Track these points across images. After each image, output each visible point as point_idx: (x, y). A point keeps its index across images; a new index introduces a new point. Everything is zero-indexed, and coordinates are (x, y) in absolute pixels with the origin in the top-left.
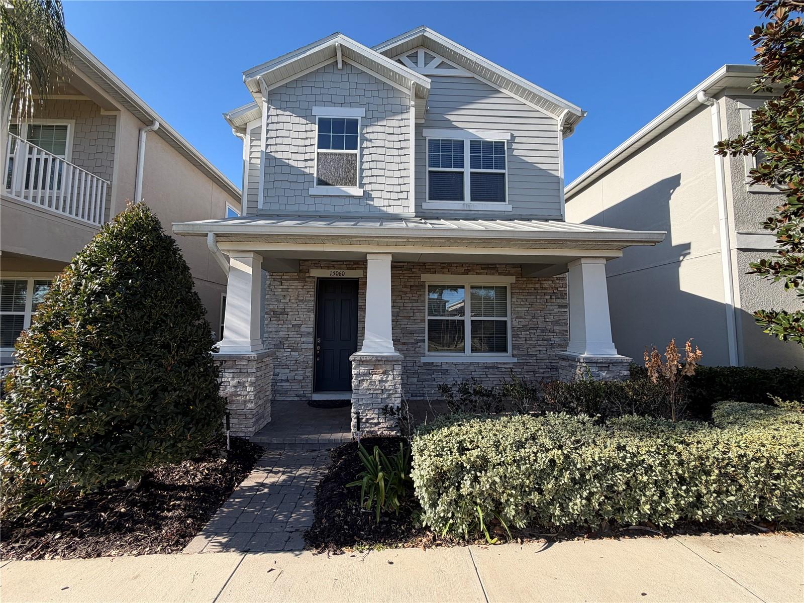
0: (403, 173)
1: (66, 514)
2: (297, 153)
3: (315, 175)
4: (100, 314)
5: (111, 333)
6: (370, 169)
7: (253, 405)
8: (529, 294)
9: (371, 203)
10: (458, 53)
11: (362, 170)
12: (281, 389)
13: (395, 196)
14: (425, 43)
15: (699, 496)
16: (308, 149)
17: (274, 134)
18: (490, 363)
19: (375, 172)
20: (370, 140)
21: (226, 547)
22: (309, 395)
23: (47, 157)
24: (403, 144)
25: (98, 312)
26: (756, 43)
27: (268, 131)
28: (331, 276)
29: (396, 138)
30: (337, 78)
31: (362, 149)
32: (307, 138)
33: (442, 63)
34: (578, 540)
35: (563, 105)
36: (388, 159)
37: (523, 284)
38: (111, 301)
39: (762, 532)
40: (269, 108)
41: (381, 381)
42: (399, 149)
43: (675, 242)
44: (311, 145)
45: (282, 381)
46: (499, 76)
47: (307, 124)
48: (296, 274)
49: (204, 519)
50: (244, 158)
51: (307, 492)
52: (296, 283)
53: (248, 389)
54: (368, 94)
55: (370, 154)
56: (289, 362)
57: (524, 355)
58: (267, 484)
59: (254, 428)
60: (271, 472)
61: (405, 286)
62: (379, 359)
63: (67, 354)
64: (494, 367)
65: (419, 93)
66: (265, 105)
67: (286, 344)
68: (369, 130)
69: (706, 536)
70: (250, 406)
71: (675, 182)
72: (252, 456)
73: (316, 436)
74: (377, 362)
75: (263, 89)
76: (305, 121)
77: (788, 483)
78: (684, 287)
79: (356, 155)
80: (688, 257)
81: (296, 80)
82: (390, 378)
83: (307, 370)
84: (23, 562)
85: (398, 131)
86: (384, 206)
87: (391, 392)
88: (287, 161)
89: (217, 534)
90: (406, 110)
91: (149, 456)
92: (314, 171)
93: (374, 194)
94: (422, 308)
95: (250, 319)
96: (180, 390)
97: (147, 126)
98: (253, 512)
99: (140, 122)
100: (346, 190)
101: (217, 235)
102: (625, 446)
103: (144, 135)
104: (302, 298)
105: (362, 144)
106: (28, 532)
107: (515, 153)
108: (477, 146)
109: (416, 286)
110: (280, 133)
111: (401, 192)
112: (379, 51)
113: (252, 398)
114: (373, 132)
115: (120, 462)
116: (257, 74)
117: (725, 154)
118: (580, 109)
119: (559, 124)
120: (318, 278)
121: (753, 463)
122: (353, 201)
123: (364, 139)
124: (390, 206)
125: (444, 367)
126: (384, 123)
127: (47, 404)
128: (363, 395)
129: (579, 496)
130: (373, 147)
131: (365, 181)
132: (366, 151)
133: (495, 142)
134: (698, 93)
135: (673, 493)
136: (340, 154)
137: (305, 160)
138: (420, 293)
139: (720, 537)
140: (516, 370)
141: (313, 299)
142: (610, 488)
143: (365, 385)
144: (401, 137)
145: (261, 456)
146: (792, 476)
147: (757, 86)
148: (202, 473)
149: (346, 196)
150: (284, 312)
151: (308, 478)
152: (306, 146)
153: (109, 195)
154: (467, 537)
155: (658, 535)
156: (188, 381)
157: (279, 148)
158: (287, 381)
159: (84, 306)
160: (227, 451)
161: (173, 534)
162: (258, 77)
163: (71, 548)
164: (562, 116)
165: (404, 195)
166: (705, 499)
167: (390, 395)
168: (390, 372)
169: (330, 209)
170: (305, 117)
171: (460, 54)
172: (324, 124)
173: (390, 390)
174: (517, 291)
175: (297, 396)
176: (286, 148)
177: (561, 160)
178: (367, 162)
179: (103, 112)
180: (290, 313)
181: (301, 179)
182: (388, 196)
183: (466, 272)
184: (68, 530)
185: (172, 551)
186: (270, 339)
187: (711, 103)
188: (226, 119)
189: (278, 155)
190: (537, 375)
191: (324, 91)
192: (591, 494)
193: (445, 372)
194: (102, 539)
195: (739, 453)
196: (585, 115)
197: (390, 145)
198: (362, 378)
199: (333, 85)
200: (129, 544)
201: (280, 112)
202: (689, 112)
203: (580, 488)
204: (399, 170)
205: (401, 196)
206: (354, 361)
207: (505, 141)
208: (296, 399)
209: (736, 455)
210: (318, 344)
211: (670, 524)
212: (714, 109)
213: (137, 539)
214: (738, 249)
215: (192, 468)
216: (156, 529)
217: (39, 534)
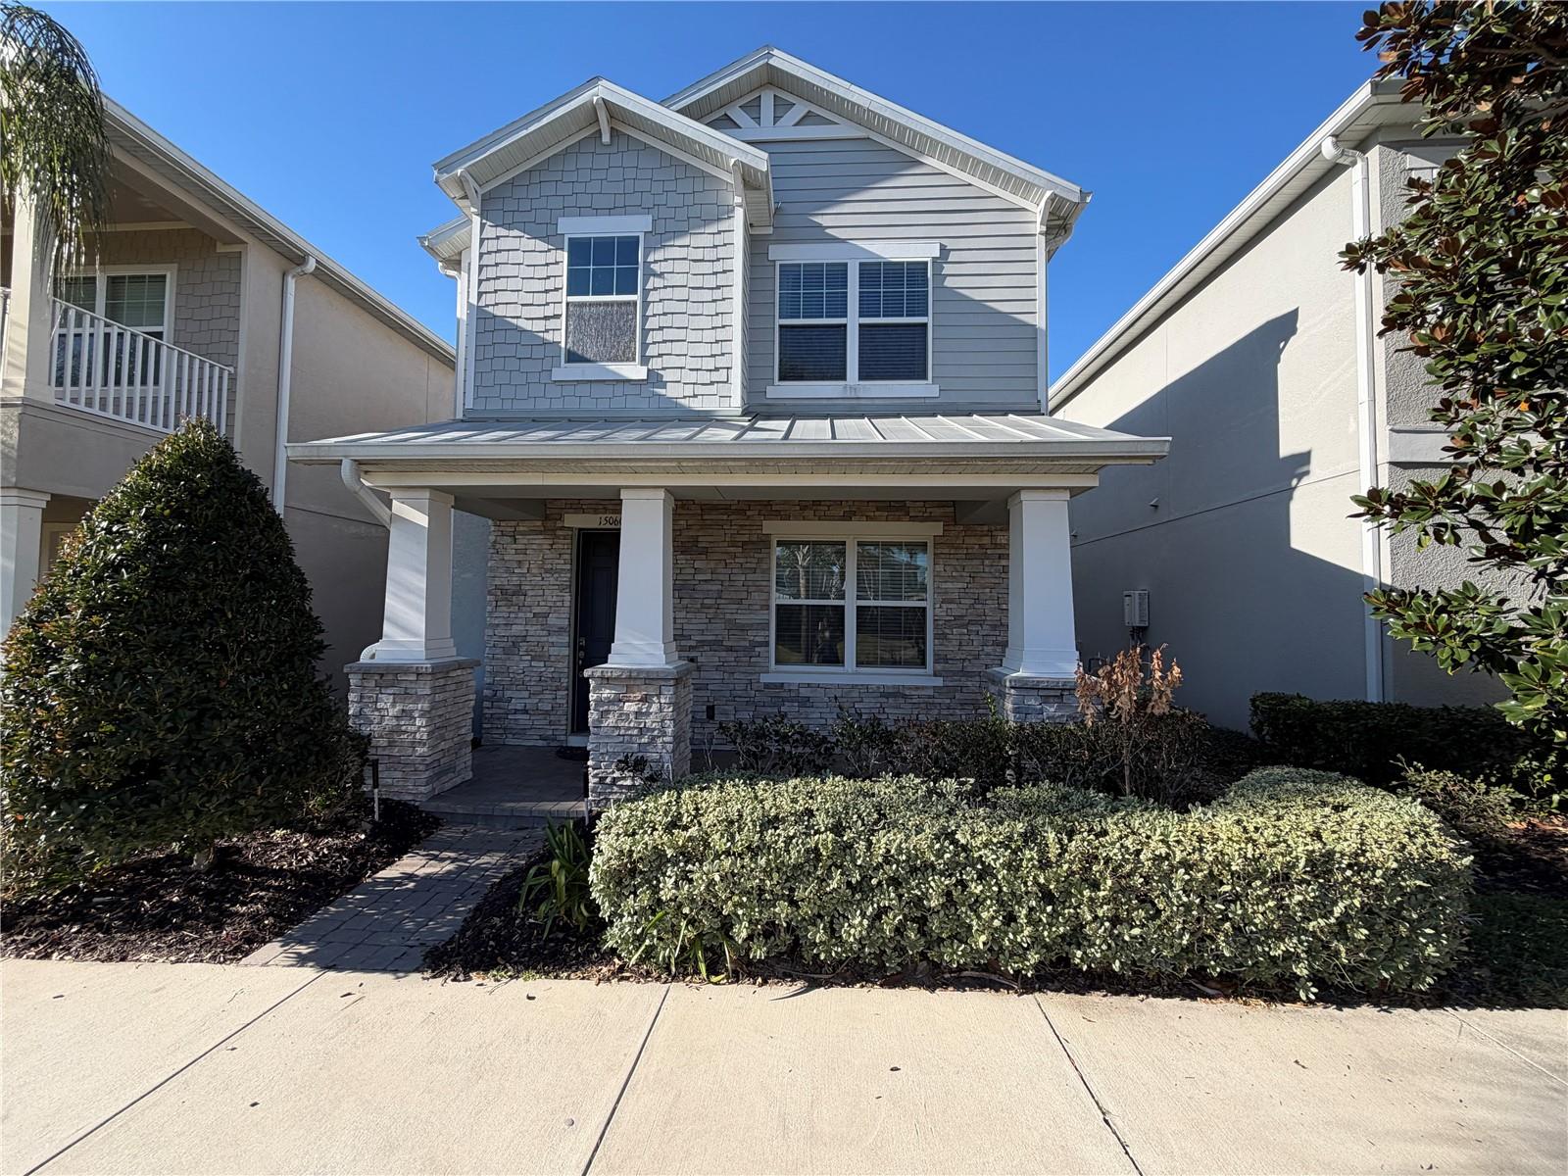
0: (721, 334)
1: (96, 900)
2: (532, 305)
3: (563, 345)
4: (112, 599)
5: (128, 628)
6: (661, 328)
7: (425, 749)
8: (969, 557)
9: (662, 391)
10: (834, 95)
11: (645, 332)
12: (514, 726)
13: (706, 377)
14: (774, 78)
15: (1079, 927)
16: (551, 297)
17: (491, 272)
18: (888, 687)
19: (669, 334)
20: (661, 275)
21: (302, 960)
22: (563, 738)
23: (108, 330)
24: (721, 280)
25: (109, 596)
26: (1370, 45)
27: (481, 267)
28: (602, 526)
29: (707, 268)
30: (602, 161)
31: (646, 292)
32: (548, 277)
33: (809, 115)
34: (862, 986)
35: (1041, 183)
36: (693, 308)
37: (957, 537)
38: (129, 579)
39: (1205, 996)
40: (483, 226)
41: (638, 714)
42: (712, 289)
43: (1285, 451)
44: (556, 290)
45: (516, 711)
46: (916, 133)
47: (549, 250)
48: (539, 523)
49: (293, 920)
50: (458, 315)
51: (473, 890)
52: (539, 540)
53: (418, 722)
54: (657, 188)
55: (661, 301)
56: (528, 679)
57: (955, 673)
58: (417, 876)
59: (429, 787)
60: (435, 858)
61: (733, 544)
62: (634, 675)
63: (62, 659)
64: (897, 694)
65: (749, 181)
66: (477, 220)
67: (524, 646)
68: (659, 255)
69: (1095, 997)
70: (420, 750)
71: (1284, 326)
72: (417, 832)
73: (529, 805)
74: (632, 680)
75: (471, 193)
76: (544, 246)
77: (1250, 910)
78: (1297, 543)
79: (635, 303)
80: (1305, 480)
81: (530, 171)
82: (654, 708)
83: (559, 693)
84: (23, 962)
85: (710, 254)
86: (685, 397)
87: (656, 733)
88: (514, 321)
89: (301, 942)
90: (729, 211)
91: (190, 815)
92: (560, 337)
93: (667, 376)
94: (764, 583)
95: (423, 603)
96: (241, 717)
97: (298, 265)
98: (374, 914)
99: (284, 261)
100: (616, 370)
101: (360, 463)
102: (954, 833)
103: (291, 283)
104: (550, 566)
105: (645, 282)
106: (38, 921)
107: (949, 282)
108: (872, 272)
109: (753, 543)
110: (502, 271)
111: (717, 369)
112: (674, 107)
113: (425, 737)
114: (666, 260)
115: (141, 822)
116: (457, 168)
117: (1362, 269)
118: (1077, 189)
119: (1039, 220)
120: (580, 530)
121: (1182, 871)
122: (629, 390)
123: (650, 274)
124: (695, 396)
125: (804, 692)
126: (685, 241)
127: (32, 732)
128: (608, 736)
129: (859, 912)
130: (665, 287)
131: (652, 351)
132: (653, 296)
133: (908, 263)
134: (1322, 141)
135: (1026, 916)
136: (606, 304)
137: (546, 318)
138: (760, 556)
139: (1123, 1000)
140: (940, 701)
141: (568, 567)
142: (918, 902)
143: (611, 721)
144: (718, 266)
145: (433, 833)
146: (1258, 897)
147: (1432, 123)
148: (317, 854)
149: (617, 381)
150: (519, 591)
151: (487, 870)
152: (547, 291)
153: (232, 391)
154: (673, 969)
155: (1009, 988)
156: (259, 702)
157: (502, 297)
158: (525, 711)
159: (90, 585)
160: (373, 822)
161: (236, 938)
162: (459, 171)
163: (89, 947)
164: (1042, 204)
165: (721, 375)
166: (1087, 930)
167: (653, 738)
168: (655, 699)
169: (588, 404)
170: (545, 238)
171: (838, 96)
172: (579, 249)
173: (654, 730)
174: (946, 551)
175: (542, 738)
176: (513, 297)
177: (1040, 293)
178: (654, 315)
179: (221, 249)
180: (530, 593)
181: (538, 352)
182: (692, 377)
183: (847, 517)
184: (92, 922)
185: (225, 960)
186: (496, 638)
187: (1351, 159)
188: (424, 247)
189: (499, 311)
190: (980, 711)
191: (579, 188)
192: (881, 912)
193: (805, 702)
194: (133, 937)
195: (1157, 853)
196: (1088, 199)
197: (697, 282)
198: (606, 708)
199: (596, 175)
200: (168, 947)
201: (502, 231)
202: (1314, 180)
203: (862, 899)
204: (713, 328)
205: (715, 376)
206: (593, 678)
207: (929, 260)
208: (541, 743)
209: (1150, 855)
210: (581, 648)
211: (1027, 971)
212: (1356, 173)
213: (182, 941)
214: (1391, 463)
215: (305, 845)
216: (214, 929)
217: (51, 925)
